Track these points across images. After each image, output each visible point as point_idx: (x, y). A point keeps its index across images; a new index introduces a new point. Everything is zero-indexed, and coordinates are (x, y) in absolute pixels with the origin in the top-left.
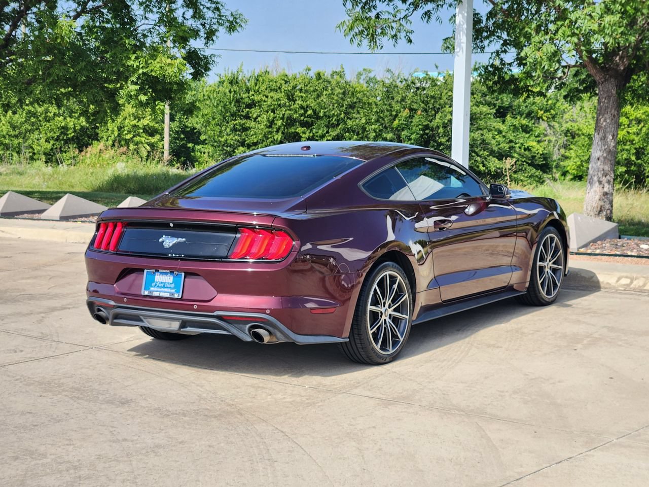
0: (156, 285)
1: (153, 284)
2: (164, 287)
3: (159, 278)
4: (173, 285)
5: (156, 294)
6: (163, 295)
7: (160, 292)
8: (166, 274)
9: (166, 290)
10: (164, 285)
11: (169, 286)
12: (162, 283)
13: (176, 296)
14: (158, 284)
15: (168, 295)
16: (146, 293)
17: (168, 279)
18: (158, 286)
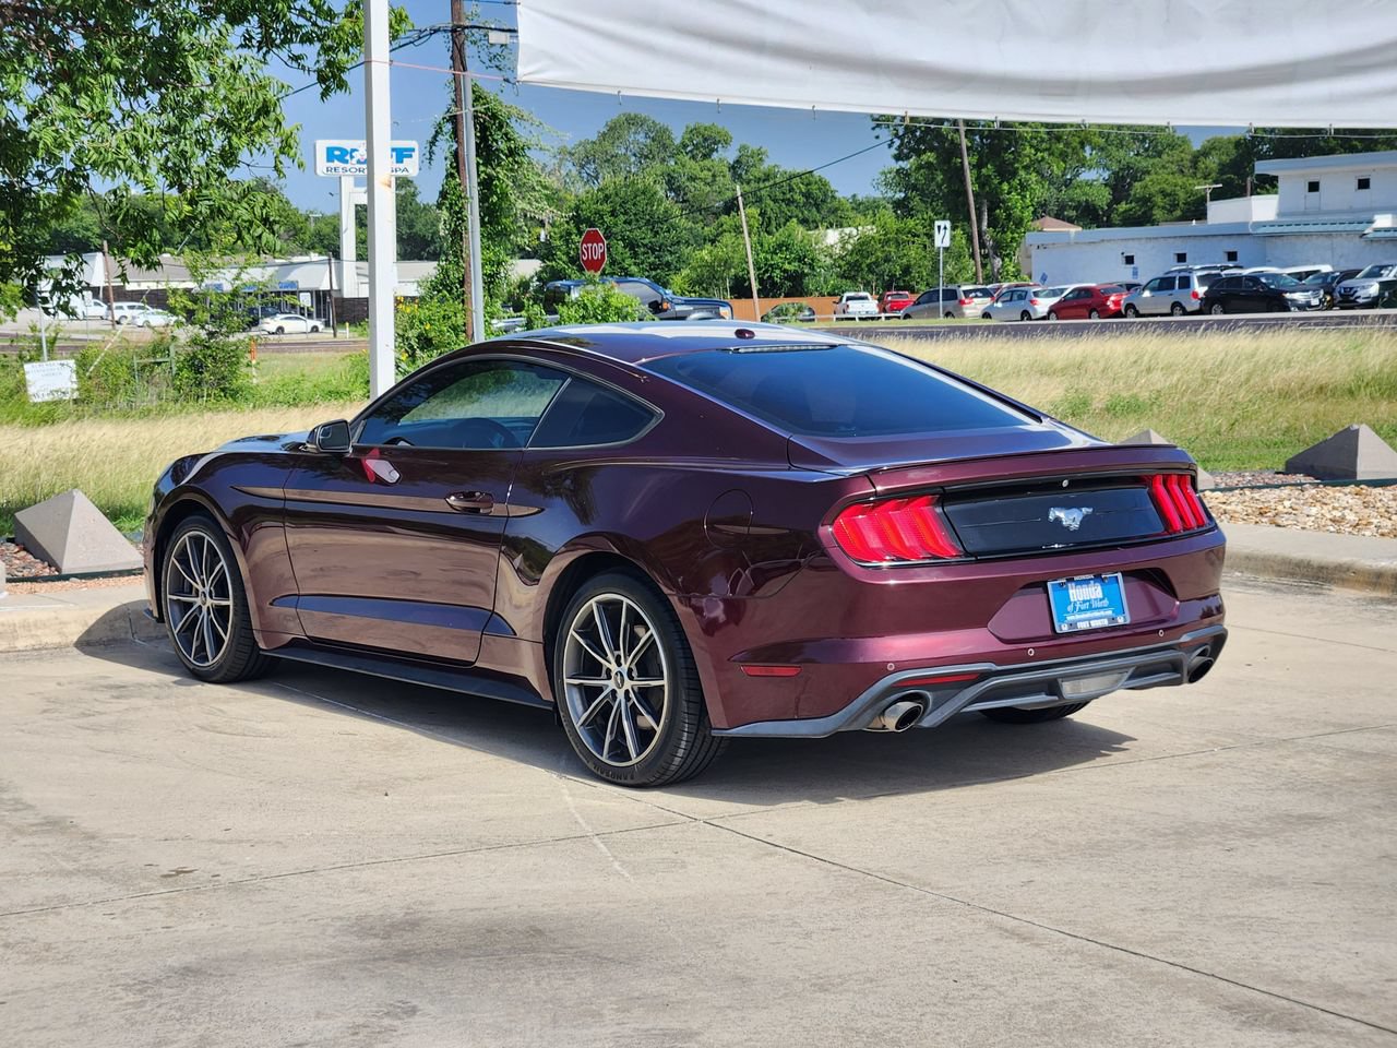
0: (1075, 608)
1: (1070, 608)
2: (1091, 609)
3: (1078, 593)
4: (1106, 602)
5: (1083, 626)
6: (1096, 624)
7: (1089, 620)
8: (1087, 582)
9: (1096, 614)
10: (1091, 605)
11: (1099, 604)
12: (1084, 602)
13: (1121, 621)
14: (1078, 606)
15: (1105, 623)
16: (1066, 629)
17: (1093, 591)
18: (1080, 610)
